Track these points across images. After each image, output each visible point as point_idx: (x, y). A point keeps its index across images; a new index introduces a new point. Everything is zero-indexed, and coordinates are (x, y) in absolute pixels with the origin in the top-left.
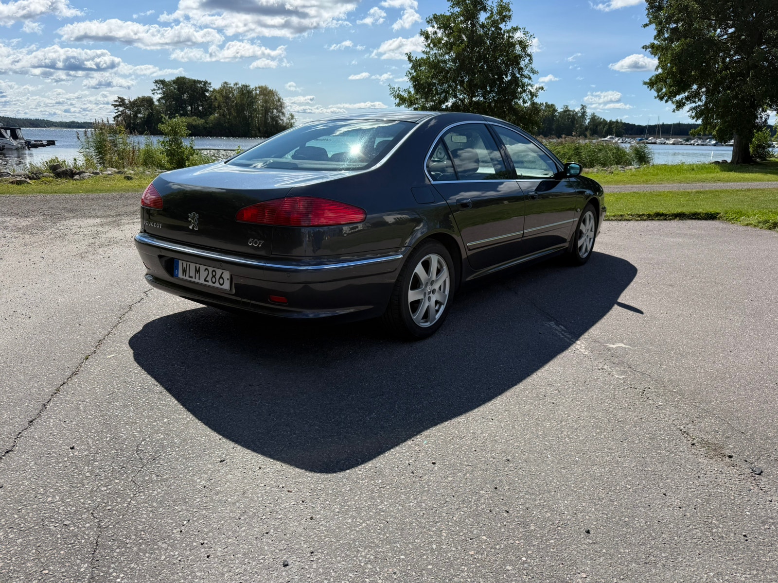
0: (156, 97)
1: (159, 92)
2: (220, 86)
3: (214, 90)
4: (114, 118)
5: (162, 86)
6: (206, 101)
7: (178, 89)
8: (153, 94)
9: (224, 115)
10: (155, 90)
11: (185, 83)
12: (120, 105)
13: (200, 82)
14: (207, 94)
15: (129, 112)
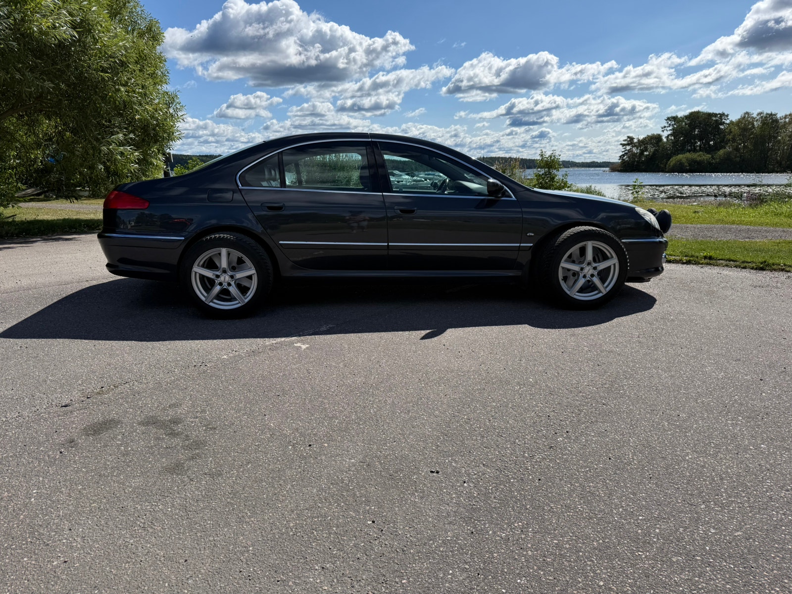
0: (664, 135)
1: (669, 129)
2: (739, 117)
3: (732, 122)
4: (620, 157)
5: (673, 123)
6: (719, 134)
7: (690, 125)
8: (663, 131)
9: (737, 149)
10: (665, 127)
11: (698, 118)
12: (628, 144)
13: (715, 115)
14: (722, 127)
15: (634, 150)
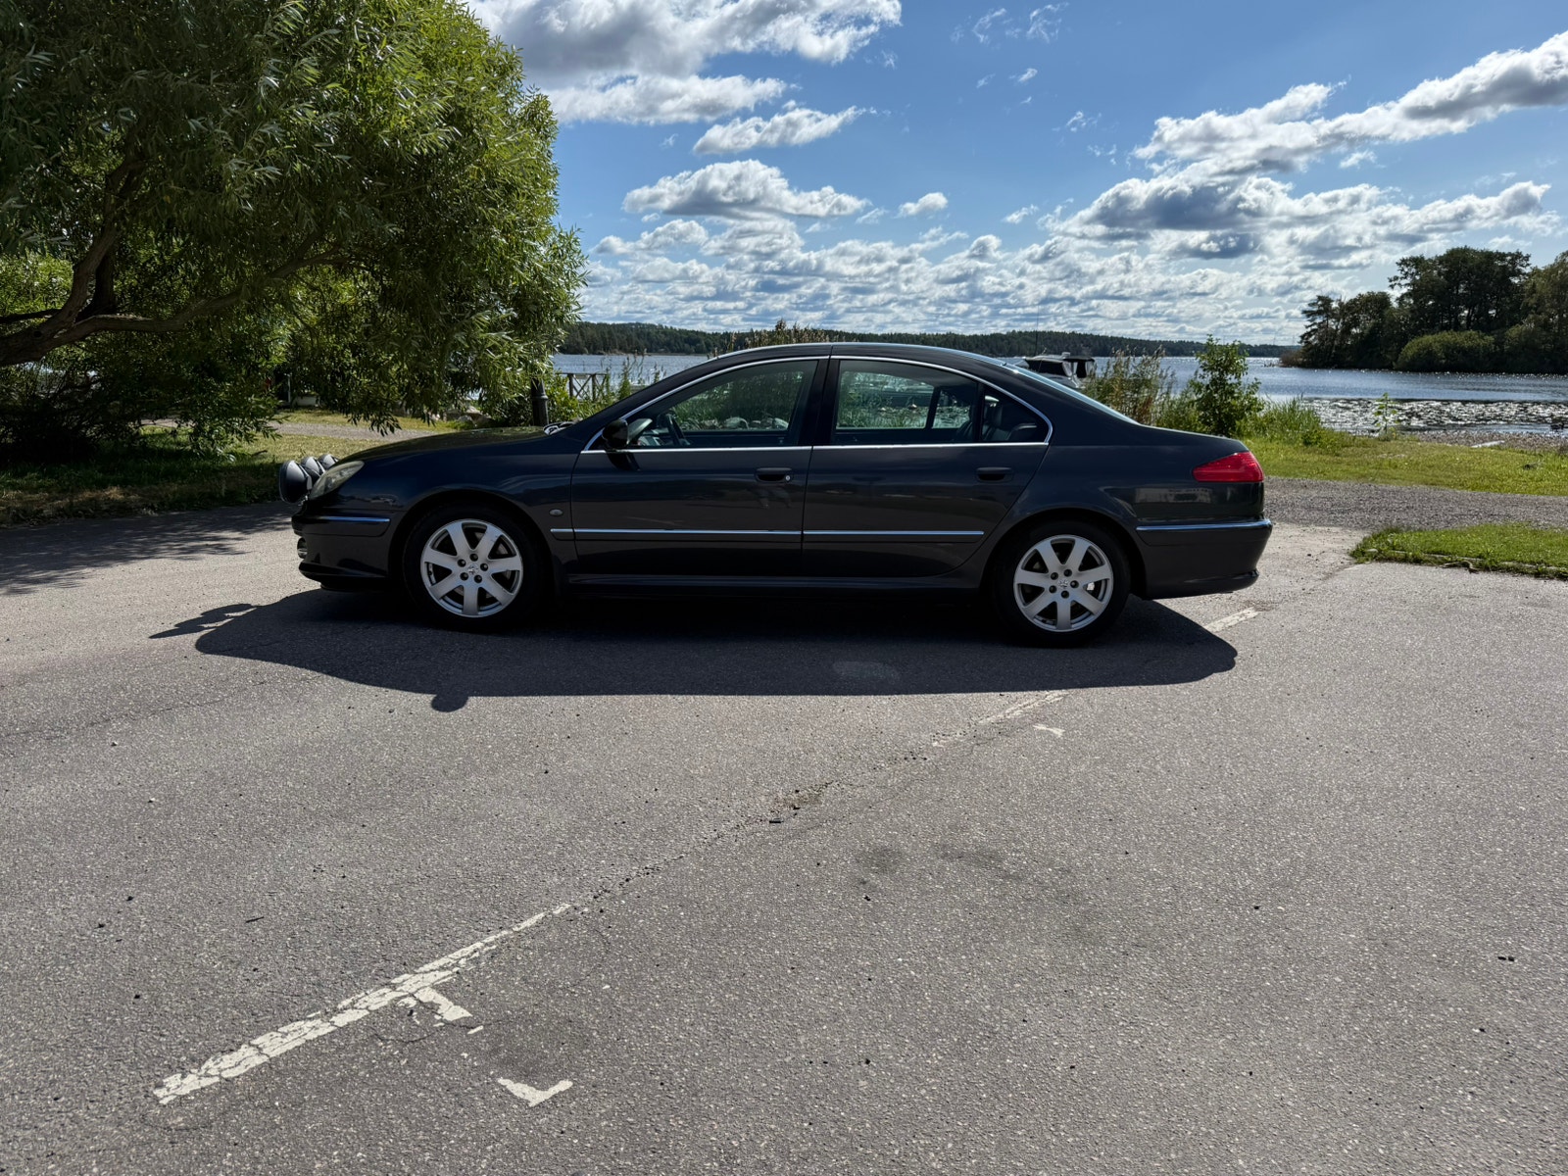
0: (1395, 294)
1: (1404, 282)
2: (1552, 262)
3: (1536, 272)
4: (1302, 337)
5: (1414, 270)
6: (1509, 295)
7: (1448, 275)
8: (1392, 287)
9: (1546, 326)
10: (1396, 278)
11: (1465, 261)
12: (1319, 313)
13: (1502, 256)
14: (1516, 281)
15: (1332, 323)
